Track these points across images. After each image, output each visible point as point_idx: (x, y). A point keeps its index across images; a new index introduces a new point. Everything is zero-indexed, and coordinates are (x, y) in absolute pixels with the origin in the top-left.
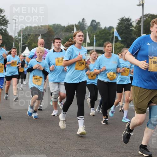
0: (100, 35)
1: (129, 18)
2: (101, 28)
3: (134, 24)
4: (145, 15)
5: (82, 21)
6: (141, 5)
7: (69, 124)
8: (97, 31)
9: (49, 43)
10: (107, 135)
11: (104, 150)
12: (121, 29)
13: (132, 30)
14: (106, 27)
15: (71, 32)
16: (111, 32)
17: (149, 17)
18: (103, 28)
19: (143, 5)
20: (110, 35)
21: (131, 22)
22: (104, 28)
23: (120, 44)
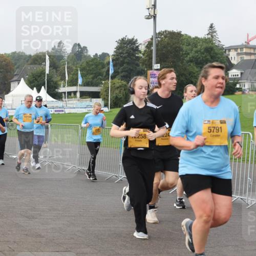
0: (88, 68)
1: (133, 39)
2: (89, 56)
3: (142, 48)
4: (159, 33)
5: (59, 46)
6: (152, 18)
7: (39, 212)
8: (83, 60)
9: (6, 82)
10: (100, 227)
11: (96, 251)
12: (121, 56)
13: (138, 58)
14: (96, 54)
15: (40, 64)
16: (106, 62)
17: (165, 37)
18: (92, 57)
19: (155, 17)
20: (103, 67)
21: (137, 45)
22: (94, 56)
23: (120, 81)
